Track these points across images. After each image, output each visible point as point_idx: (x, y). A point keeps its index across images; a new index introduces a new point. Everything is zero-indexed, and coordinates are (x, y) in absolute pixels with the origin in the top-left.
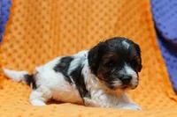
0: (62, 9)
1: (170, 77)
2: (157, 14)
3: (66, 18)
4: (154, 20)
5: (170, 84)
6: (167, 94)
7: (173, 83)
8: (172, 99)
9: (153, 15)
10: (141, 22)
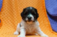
0: (18, 5)
1: (51, 26)
2: (47, 7)
3: (20, 7)
4: (46, 9)
5: (51, 28)
6: (50, 31)
7: (52, 28)
8: (52, 32)
9: (46, 7)
10: (42, 9)
